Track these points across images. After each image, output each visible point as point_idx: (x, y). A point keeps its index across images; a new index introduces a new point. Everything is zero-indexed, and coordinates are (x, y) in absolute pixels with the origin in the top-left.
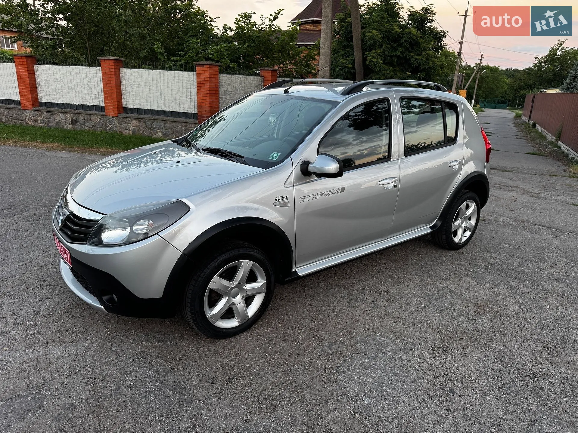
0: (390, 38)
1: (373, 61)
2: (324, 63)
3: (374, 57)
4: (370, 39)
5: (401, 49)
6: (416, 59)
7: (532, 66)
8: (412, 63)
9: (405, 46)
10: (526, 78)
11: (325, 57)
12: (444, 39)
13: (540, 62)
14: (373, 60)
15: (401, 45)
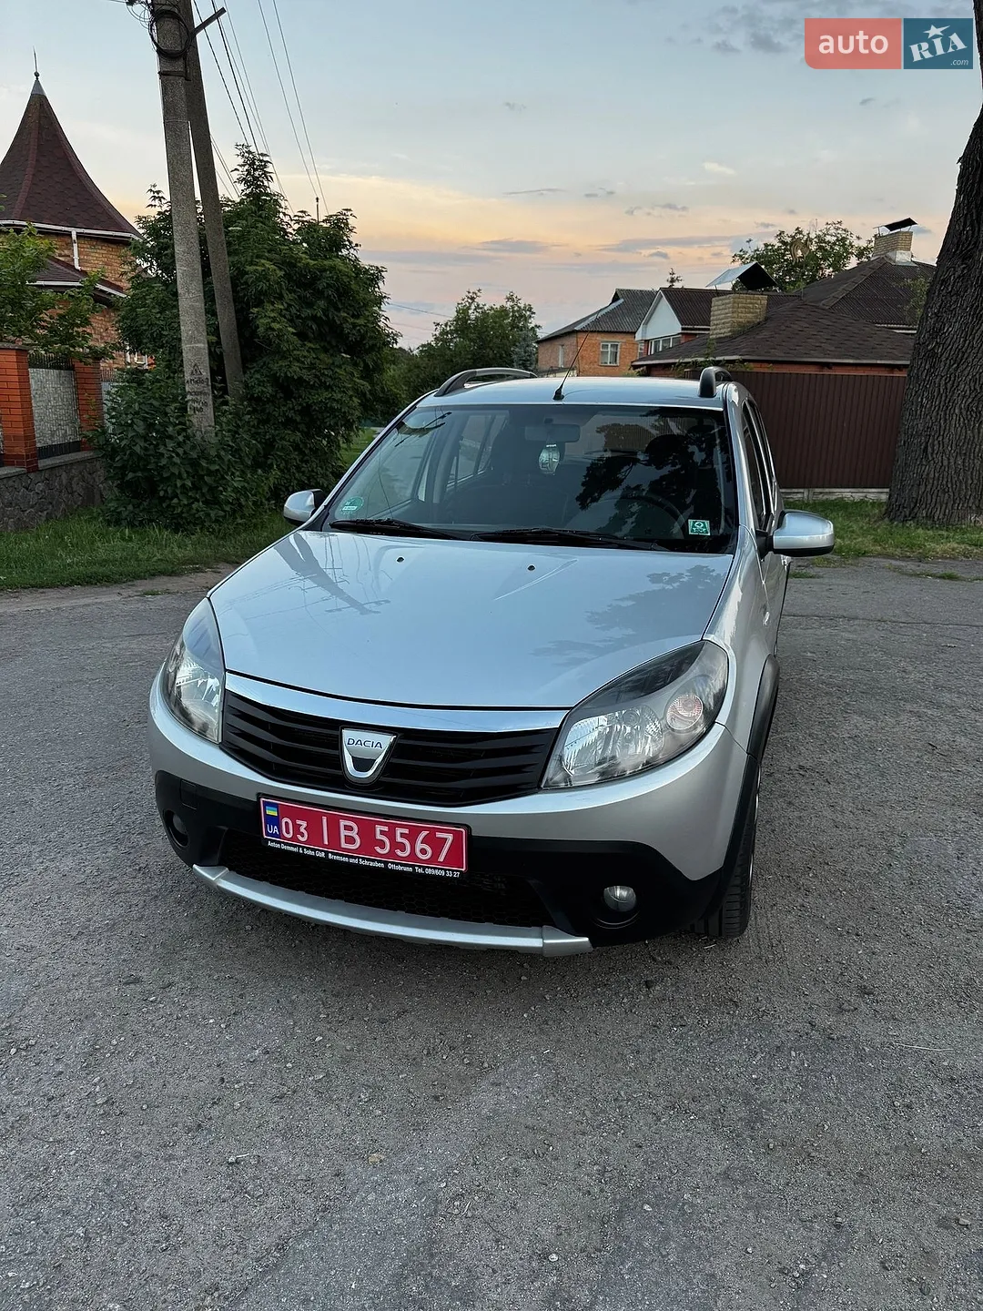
0: (295, 278)
1: (273, 329)
2: (193, 332)
3: (274, 320)
4: (258, 279)
5: (322, 303)
6: (354, 325)
7: (431, 339)
8: (349, 333)
9: (329, 296)
10: (427, 364)
11: (193, 317)
12: (381, 284)
13: (444, 333)
14: (273, 325)
15: (319, 294)
